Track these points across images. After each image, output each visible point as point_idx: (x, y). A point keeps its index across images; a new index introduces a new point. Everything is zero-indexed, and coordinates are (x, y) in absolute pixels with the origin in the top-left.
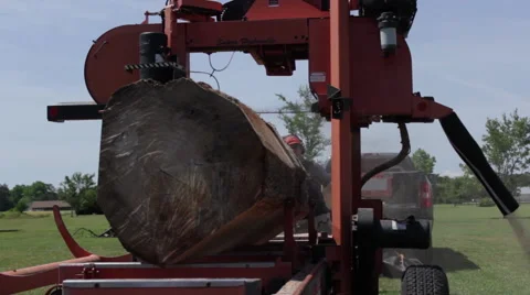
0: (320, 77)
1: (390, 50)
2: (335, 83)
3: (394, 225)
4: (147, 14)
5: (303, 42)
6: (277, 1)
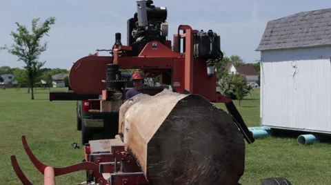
1: (211, 76)
4: (98, 50)
5: (171, 67)
6: (156, 47)
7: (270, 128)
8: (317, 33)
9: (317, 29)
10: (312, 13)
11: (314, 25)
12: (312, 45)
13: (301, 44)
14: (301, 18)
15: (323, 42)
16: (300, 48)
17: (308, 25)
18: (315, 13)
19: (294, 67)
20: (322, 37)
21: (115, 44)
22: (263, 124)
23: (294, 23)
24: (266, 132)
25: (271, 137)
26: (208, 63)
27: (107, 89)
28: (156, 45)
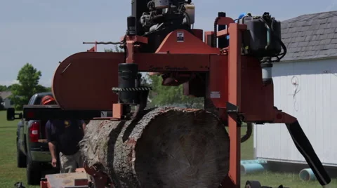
0: (216, 95)
4: (96, 43)
5: (207, 70)
6: (182, 39)
7: (266, 161)
8: (322, 42)
9: (322, 37)
10: (317, 16)
11: (318, 32)
12: (315, 57)
13: (302, 56)
14: (302, 23)
15: (329, 53)
16: (301, 61)
17: (310, 32)
18: (320, 16)
19: (295, 84)
20: (328, 47)
21: (128, 34)
22: (258, 156)
23: (294, 29)
24: (261, 166)
25: (267, 173)
26: (264, 62)
27: (121, 102)
28: (182, 36)
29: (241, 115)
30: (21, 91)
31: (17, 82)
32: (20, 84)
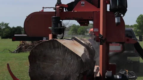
0: (96, 30)
1: (118, 23)
2: (101, 33)
3: (118, 77)
4: (43, 8)
5: (92, 19)
21: (57, 3)
26: (116, 14)
27: (52, 33)
28: (84, 3)
29: (102, 40)
30: (138, 27)
31: (136, 23)
32: (138, 24)
